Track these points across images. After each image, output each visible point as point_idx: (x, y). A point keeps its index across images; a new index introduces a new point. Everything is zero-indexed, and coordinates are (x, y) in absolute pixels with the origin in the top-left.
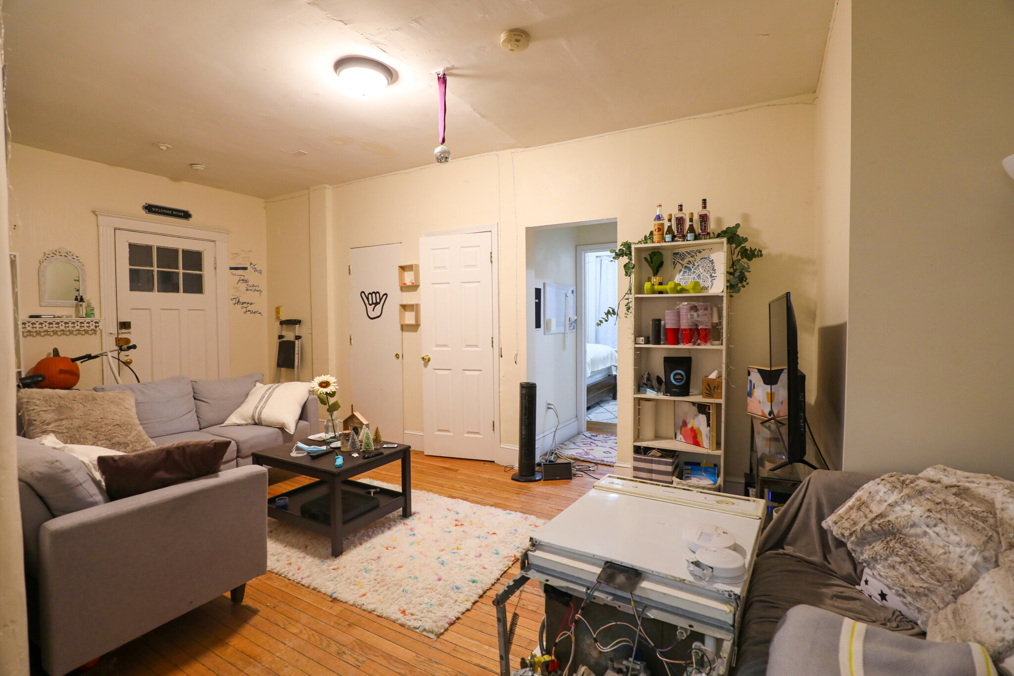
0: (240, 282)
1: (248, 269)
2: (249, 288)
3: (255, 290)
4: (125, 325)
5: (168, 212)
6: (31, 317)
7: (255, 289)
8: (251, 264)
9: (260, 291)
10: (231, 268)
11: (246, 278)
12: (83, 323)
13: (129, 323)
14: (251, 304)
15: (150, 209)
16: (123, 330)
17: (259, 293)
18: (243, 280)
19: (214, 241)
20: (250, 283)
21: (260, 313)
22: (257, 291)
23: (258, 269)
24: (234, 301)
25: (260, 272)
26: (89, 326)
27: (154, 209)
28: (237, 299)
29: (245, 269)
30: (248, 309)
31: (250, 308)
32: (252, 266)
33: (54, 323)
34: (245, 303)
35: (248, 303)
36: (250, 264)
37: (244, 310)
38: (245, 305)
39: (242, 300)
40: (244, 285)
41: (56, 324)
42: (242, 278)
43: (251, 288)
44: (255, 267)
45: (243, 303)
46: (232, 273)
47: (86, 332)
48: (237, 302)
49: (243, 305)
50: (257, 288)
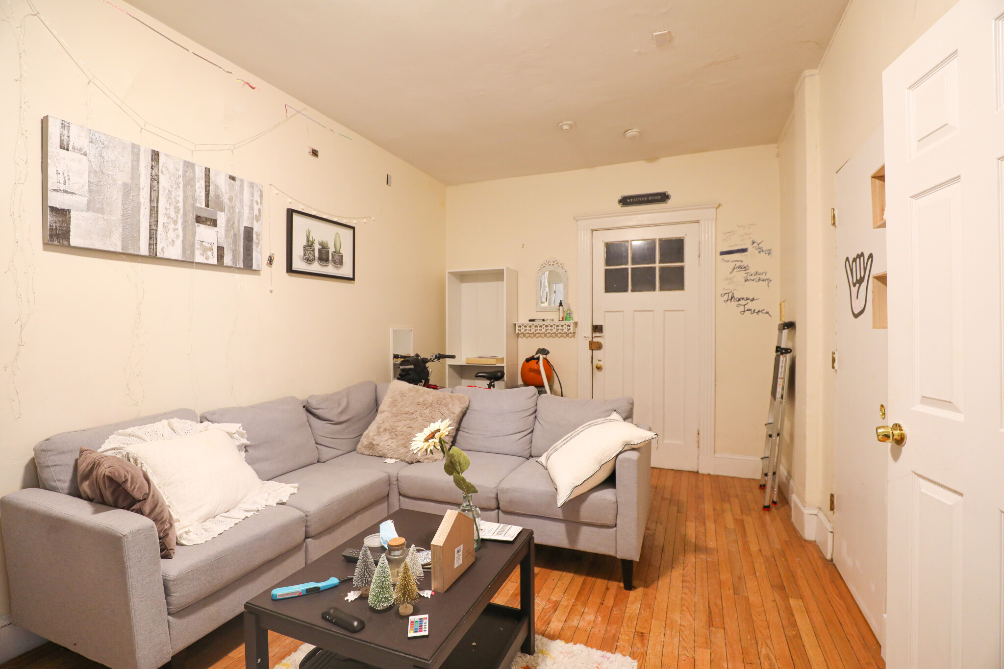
0: (736, 270)
1: (749, 250)
2: (749, 278)
3: (759, 280)
4: (597, 329)
5: (643, 199)
6: (530, 321)
7: (761, 278)
8: (754, 243)
9: (769, 280)
10: (722, 253)
11: (745, 264)
12: (559, 326)
13: (601, 326)
14: (753, 300)
15: (626, 201)
16: (597, 333)
17: (766, 283)
18: (740, 267)
19: (698, 222)
20: (752, 270)
21: (767, 313)
22: (763, 280)
23: (764, 249)
24: (726, 297)
25: (769, 252)
26: (563, 329)
27: (628, 201)
28: (730, 294)
29: (744, 250)
30: (747, 307)
31: (751, 305)
32: (755, 245)
33: (539, 326)
34: (743, 299)
35: (748, 299)
36: (751, 243)
37: (742, 308)
38: (742, 302)
39: (737, 296)
40: (742, 274)
41: (550, 326)
42: (738, 264)
43: (752, 277)
44: (760, 246)
45: (739, 300)
46: (723, 260)
47: (567, 335)
48: (730, 298)
49: (739, 302)
50: (763, 277)
